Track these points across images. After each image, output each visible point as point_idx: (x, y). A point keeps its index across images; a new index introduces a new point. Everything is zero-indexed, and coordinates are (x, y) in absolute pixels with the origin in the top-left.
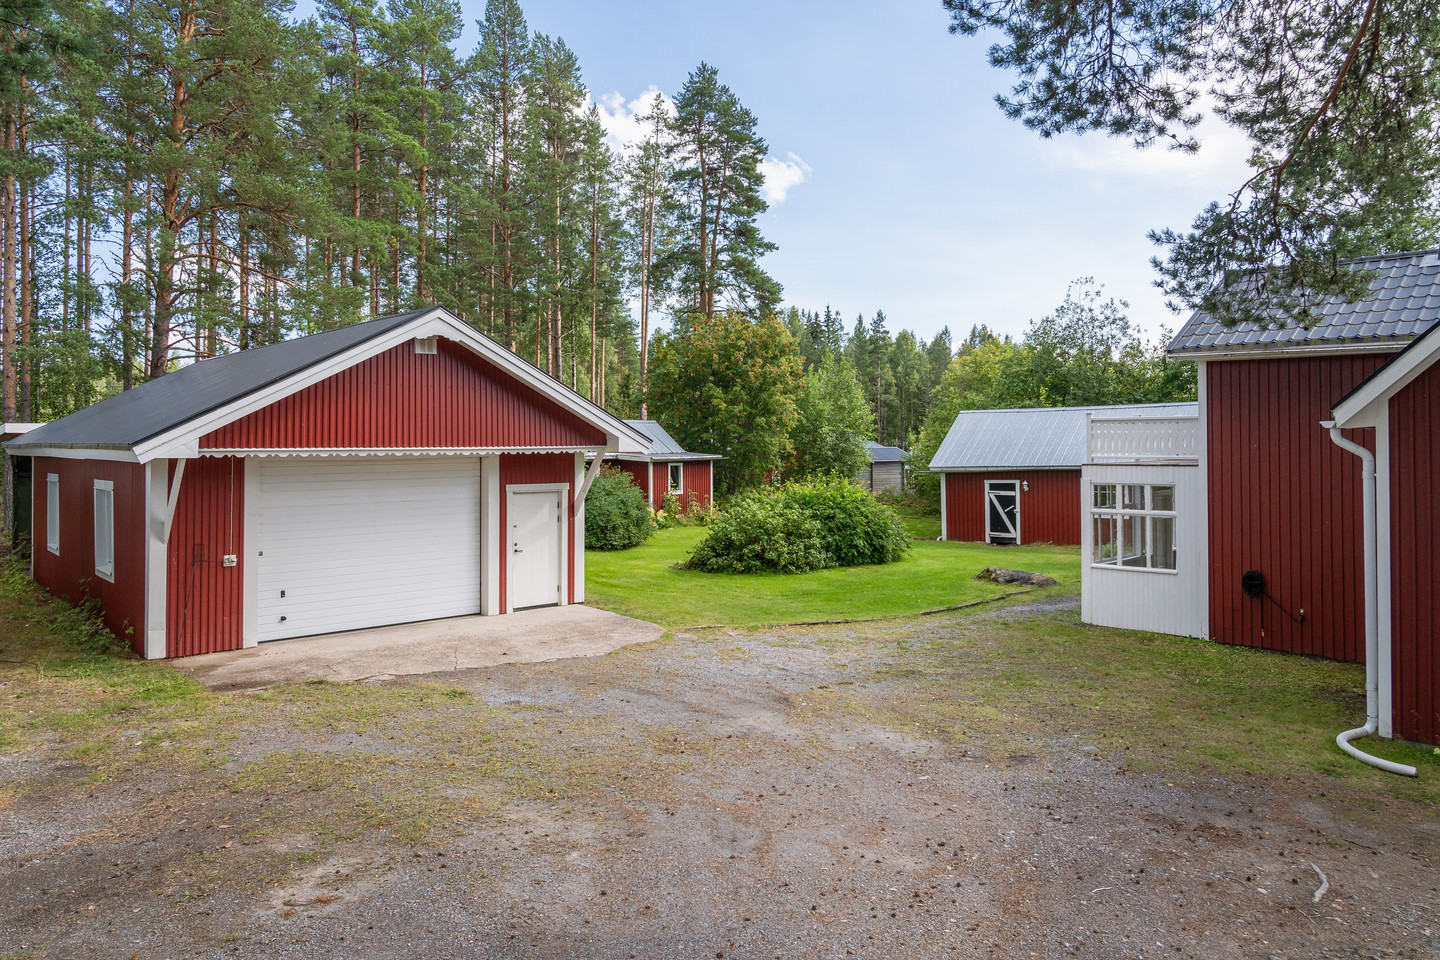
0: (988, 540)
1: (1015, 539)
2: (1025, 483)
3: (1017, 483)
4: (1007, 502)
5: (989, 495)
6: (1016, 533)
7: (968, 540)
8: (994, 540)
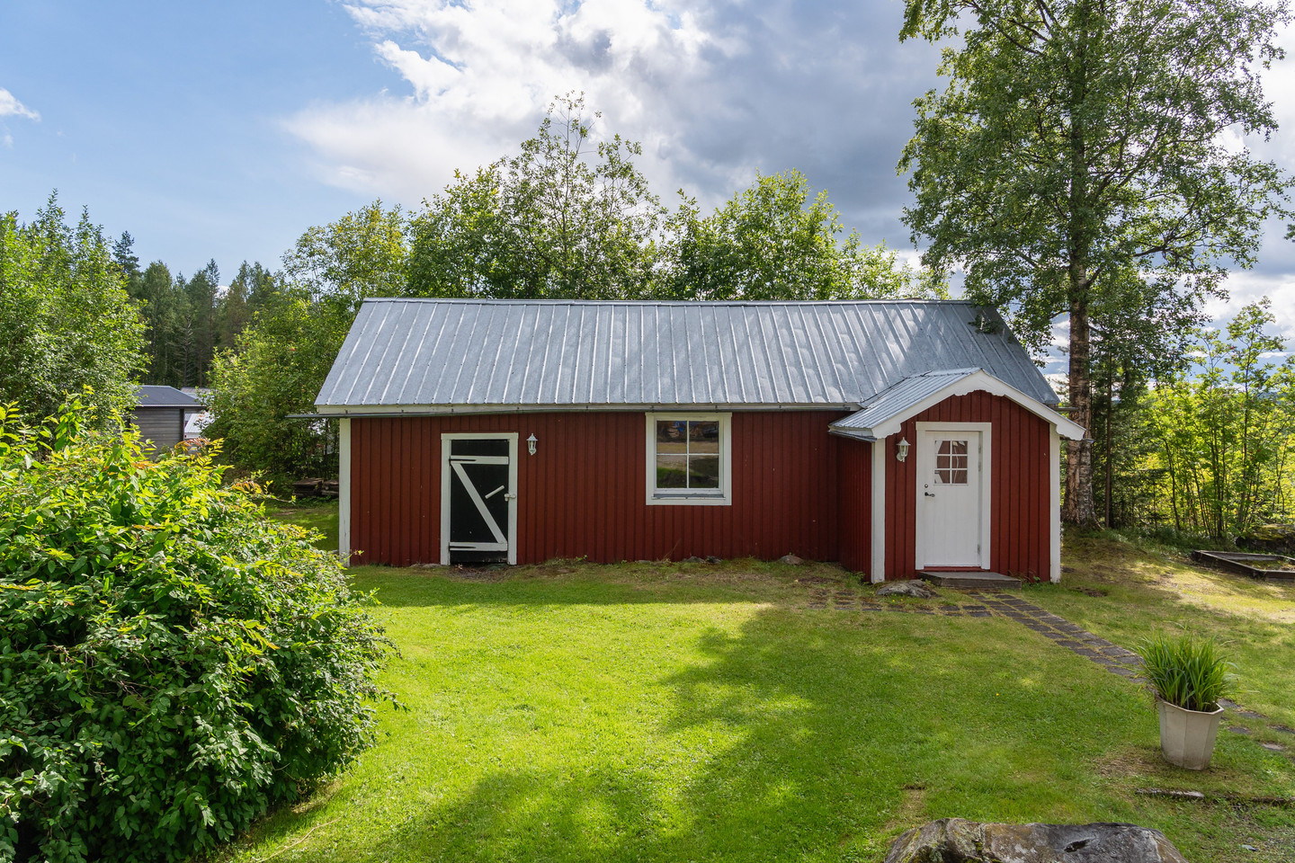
0: (445, 559)
1: (505, 554)
2: (532, 438)
3: (513, 438)
4: (489, 479)
5: (450, 465)
6: (507, 544)
7: (400, 564)
8: (456, 557)
